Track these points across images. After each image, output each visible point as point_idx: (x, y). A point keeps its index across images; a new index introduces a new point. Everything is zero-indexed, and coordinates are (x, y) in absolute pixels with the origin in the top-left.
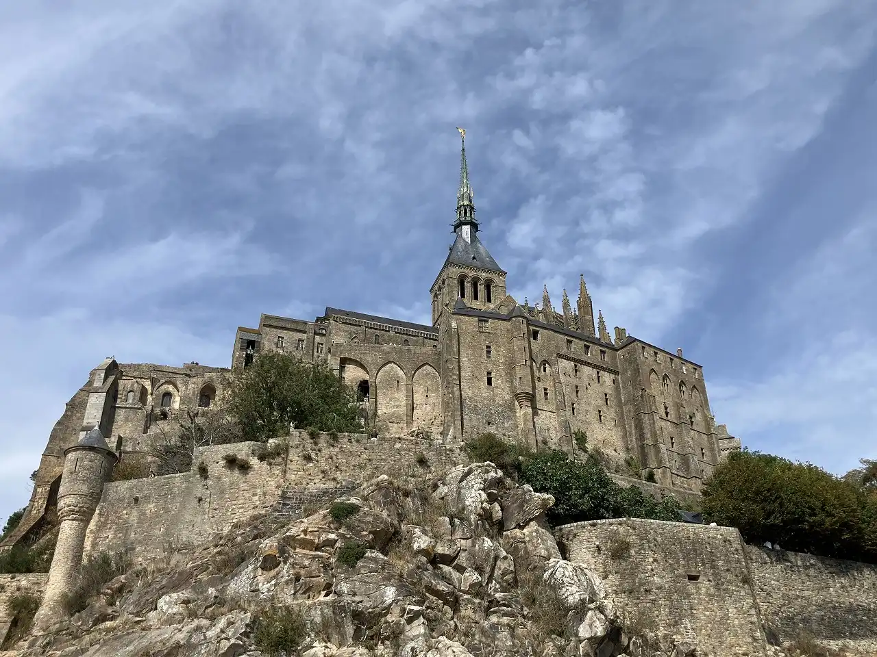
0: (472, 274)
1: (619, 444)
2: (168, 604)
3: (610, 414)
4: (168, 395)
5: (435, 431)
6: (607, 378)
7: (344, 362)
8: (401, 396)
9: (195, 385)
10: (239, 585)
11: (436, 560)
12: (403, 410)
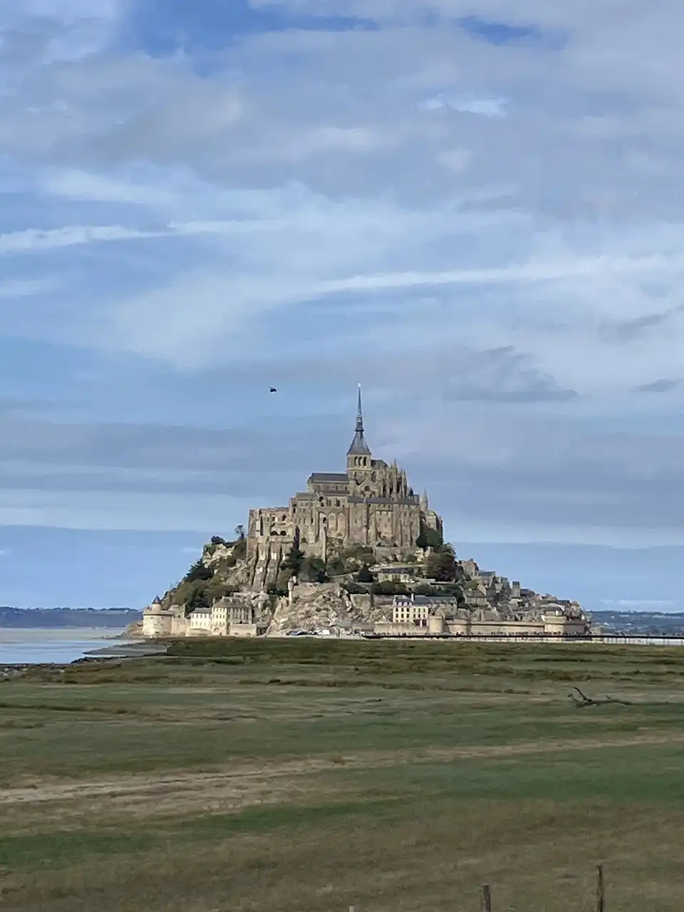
0: (359, 456)
1: (390, 532)
2: (307, 604)
3: (389, 524)
4: (274, 518)
5: (343, 533)
6: (390, 513)
7: (319, 513)
8: (335, 521)
9: (281, 514)
10: (314, 603)
11: (334, 602)
12: (335, 526)
